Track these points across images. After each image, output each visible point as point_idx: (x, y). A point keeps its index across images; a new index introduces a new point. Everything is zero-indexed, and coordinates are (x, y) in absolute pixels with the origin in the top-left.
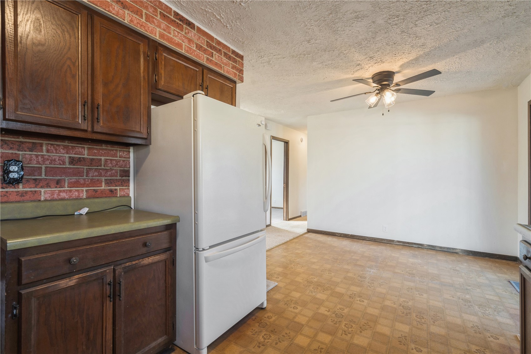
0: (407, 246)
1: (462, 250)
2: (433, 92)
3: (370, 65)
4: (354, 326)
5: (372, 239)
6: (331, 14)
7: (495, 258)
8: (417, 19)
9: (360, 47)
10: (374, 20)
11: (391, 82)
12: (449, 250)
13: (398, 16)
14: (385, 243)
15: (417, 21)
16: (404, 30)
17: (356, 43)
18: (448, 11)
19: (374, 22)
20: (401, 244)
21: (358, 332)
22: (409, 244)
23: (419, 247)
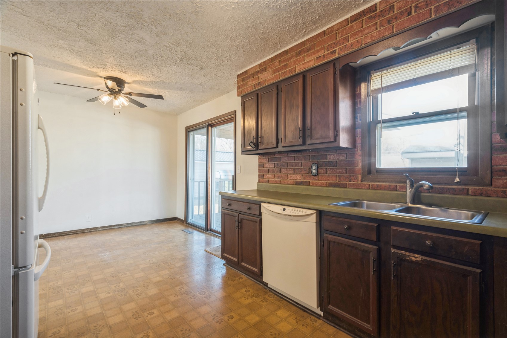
0: (110, 229)
1: (149, 221)
2: (145, 106)
3: (113, 69)
4: (139, 288)
5: (74, 232)
6: (125, 27)
7: (167, 221)
8: (169, 64)
9: (121, 56)
10: (147, 49)
11: (122, 89)
12: (141, 224)
13: (162, 57)
14: (88, 232)
15: (168, 65)
16: (158, 64)
17: (121, 53)
18: (184, 70)
19: (146, 50)
20: (104, 229)
21: (146, 289)
22: (112, 227)
23: (120, 227)
